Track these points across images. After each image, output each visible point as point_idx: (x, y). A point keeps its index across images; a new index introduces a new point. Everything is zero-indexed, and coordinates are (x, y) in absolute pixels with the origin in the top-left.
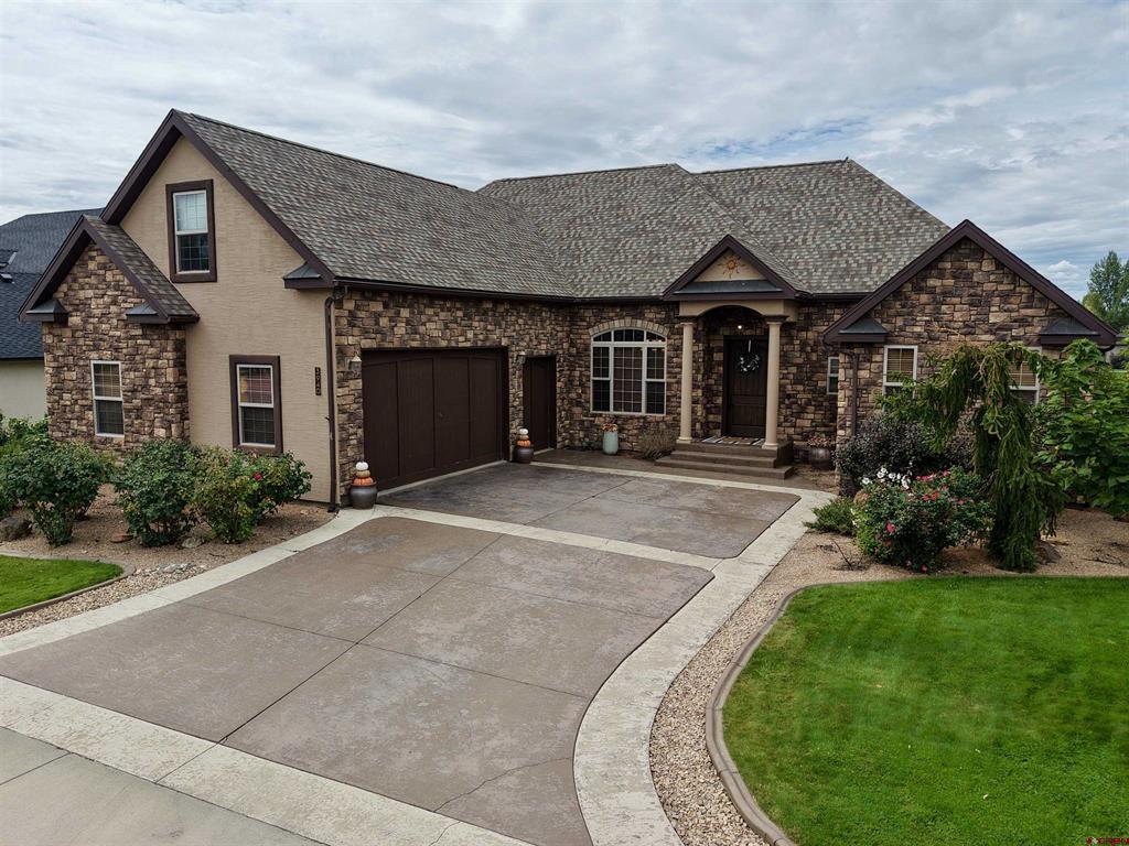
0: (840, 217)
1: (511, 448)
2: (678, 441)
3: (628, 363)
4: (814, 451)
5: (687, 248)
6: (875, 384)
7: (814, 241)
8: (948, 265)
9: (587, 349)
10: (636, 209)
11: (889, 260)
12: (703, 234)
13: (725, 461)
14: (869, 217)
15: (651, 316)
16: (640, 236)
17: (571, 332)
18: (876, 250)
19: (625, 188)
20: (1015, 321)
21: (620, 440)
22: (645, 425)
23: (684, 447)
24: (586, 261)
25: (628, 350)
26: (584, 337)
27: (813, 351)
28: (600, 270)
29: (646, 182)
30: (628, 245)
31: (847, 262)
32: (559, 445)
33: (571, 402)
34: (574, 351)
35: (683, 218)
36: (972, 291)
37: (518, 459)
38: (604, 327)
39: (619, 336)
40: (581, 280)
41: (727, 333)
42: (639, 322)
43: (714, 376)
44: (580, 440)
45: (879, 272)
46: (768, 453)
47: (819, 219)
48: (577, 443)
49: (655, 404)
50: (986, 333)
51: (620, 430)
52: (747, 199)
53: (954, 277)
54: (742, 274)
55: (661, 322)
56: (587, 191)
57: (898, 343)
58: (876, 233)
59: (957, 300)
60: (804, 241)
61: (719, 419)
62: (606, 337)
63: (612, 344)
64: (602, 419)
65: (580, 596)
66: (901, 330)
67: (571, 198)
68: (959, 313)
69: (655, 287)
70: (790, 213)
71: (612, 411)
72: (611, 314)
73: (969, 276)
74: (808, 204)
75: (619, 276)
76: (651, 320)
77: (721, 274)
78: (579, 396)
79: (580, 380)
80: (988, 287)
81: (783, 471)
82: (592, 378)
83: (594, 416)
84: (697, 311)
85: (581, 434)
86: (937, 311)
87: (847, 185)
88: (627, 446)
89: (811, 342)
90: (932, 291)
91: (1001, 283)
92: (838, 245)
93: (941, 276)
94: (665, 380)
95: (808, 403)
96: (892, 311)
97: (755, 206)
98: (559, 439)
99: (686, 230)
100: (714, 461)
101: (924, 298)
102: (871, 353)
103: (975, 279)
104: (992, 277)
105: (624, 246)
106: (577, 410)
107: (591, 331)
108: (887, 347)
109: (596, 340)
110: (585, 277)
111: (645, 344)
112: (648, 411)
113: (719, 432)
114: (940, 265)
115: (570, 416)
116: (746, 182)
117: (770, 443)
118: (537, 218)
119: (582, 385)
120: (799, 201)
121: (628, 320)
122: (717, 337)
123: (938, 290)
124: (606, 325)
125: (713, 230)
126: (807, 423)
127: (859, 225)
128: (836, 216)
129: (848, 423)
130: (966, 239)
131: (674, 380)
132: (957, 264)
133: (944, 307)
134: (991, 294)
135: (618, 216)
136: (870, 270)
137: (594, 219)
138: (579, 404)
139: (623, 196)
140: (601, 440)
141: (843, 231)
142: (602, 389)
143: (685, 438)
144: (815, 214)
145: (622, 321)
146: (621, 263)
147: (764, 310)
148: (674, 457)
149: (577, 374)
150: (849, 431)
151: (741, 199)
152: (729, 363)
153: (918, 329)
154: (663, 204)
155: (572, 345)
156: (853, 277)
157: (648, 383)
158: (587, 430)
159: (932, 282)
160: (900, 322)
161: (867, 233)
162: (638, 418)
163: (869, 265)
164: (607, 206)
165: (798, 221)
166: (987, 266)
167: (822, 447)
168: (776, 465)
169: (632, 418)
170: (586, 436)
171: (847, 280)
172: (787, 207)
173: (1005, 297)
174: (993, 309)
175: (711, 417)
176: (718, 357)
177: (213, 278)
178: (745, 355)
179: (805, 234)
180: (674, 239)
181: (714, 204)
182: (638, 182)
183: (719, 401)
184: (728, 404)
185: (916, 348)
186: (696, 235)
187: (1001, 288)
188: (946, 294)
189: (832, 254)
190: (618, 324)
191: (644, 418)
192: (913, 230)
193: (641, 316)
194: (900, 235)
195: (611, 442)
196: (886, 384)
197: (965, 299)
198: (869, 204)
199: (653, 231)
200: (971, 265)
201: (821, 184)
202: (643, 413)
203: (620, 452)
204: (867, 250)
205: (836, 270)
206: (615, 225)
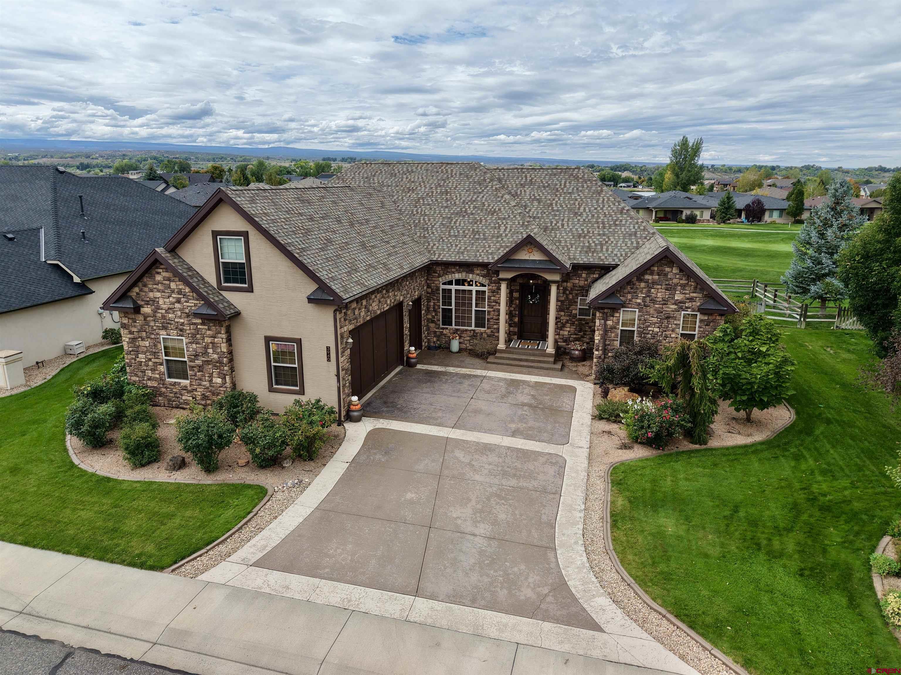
0: (582, 210)
1: (405, 358)
2: (498, 348)
3: (464, 298)
4: (573, 352)
5: (495, 228)
6: (615, 328)
7: (568, 226)
8: (656, 269)
9: (438, 289)
10: (458, 195)
11: (612, 242)
12: (504, 219)
13: (527, 360)
14: (598, 212)
15: (478, 272)
16: (464, 216)
17: (427, 279)
18: (604, 235)
19: (448, 178)
20: (688, 299)
21: (460, 343)
22: (474, 335)
23: (501, 351)
24: (433, 233)
25: (464, 291)
26: (437, 282)
27: (570, 293)
28: (443, 241)
29: (461, 174)
30: (458, 223)
31: (589, 242)
32: (423, 348)
33: (428, 320)
34: (429, 290)
35: (489, 205)
36: (667, 283)
38: (449, 277)
39: (458, 282)
40: (432, 247)
41: (521, 282)
42: (471, 275)
43: (513, 306)
44: (434, 342)
45: (607, 250)
46: (549, 355)
47: (570, 210)
48: (432, 344)
49: (480, 323)
50: (673, 304)
51: (460, 337)
52: (525, 191)
53: (659, 275)
54: (536, 256)
55: (484, 276)
56: (422, 178)
57: (628, 308)
58: (603, 223)
59: (659, 287)
60: (563, 225)
61: (516, 330)
62: (450, 283)
63: (454, 287)
64: (447, 331)
65: (513, 482)
66: (630, 300)
67: (413, 182)
68: (659, 293)
69: (480, 255)
70: (551, 204)
71: (454, 326)
72: (453, 270)
73: (666, 275)
74: (562, 198)
75: (456, 246)
76: (478, 275)
77: (524, 255)
78: (433, 317)
79: (434, 308)
80: (675, 281)
81: (558, 366)
82: (441, 307)
83: (443, 329)
84: (510, 275)
85: (435, 339)
86: (649, 291)
87: (583, 187)
88: (464, 346)
89: (569, 289)
90: (647, 282)
91: (682, 279)
92: (582, 230)
93: (652, 274)
94: (486, 309)
95: (567, 322)
96: (626, 291)
97: (531, 197)
98: (423, 344)
99: (492, 214)
100: (521, 360)
101: (643, 285)
102: (614, 312)
103: (669, 277)
104: (677, 276)
105: (455, 223)
106: (432, 325)
107: (440, 279)
108: (622, 309)
109: (443, 284)
110: (434, 245)
111: (474, 288)
112: (476, 327)
113: (516, 337)
114: (652, 268)
115: (428, 329)
116: (522, 179)
117: (550, 350)
118: (393, 196)
119: (435, 311)
120: (556, 196)
121: (464, 274)
122: (516, 284)
123: (650, 281)
124: (450, 276)
125: (509, 216)
126: (566, 333)
127: (593, 216)
128: (579, 209)
129: (600, 348)
130: (666, 257)
131: (492, 310)
132: (661, 268)
133: (653, 290)
134: (676, 285)
135: (447, 200)
136: (602, 248)
137: (432, 200)
138: (433, 322)
139: (448, 185)
140: (449, 343)
141: (584, 220)
142: (447, 314)
143: (501, 346)
144: (567, 206)
145: (460, 274)
146: (455, 236)
147: (549, 277)
148: (496, 358)
149: (432, 304)
150: (601, 352)
151: (521, 191)
152: (523, 298)
153: (639, 301)
154: (475, 193)
155: (429, 286)
156: (593, 252)
157: (476, 310)
158: (438, 337)
159: (647, 277)
160: (629, 296)
161: (598, 223)
162: (470, 331)
163: (602, 245)
164: (439, 191)
165: (558, 211)
166: (675, 270)
167: (577, 350)
168: (555, 362)
169: (466, 330)
170: (438, 340)
171: (590, 254)
172: (550, 200)
173: (683, 286)
174: (677, 292)
175: (512, 328)
176: (516, 295)
177: (250, 290)
178: (531, 294)
179: (563, 220)
180: (486, 221)
181: (507, 197)
182: (455, 174)
183: (516, 320)
184: (521, 321)
185: (637, 310)
186: (499, 219)
187: (681, 282)
188: (654, 283)
189: (580, 236)
190: (457, 276)
191: (474, 331)
192: (623, 223)
193: (472, 272)
195: (455, 346)
196: (621, 328)
197: (664, 287)
198: (597, 202)
199: (472, 214)
200: (667, 269)
201: (568, 184)
202: (473, 328)
203: (460, 350)
204: (599, 235)
205: (583, 247)
206: (446, 207)
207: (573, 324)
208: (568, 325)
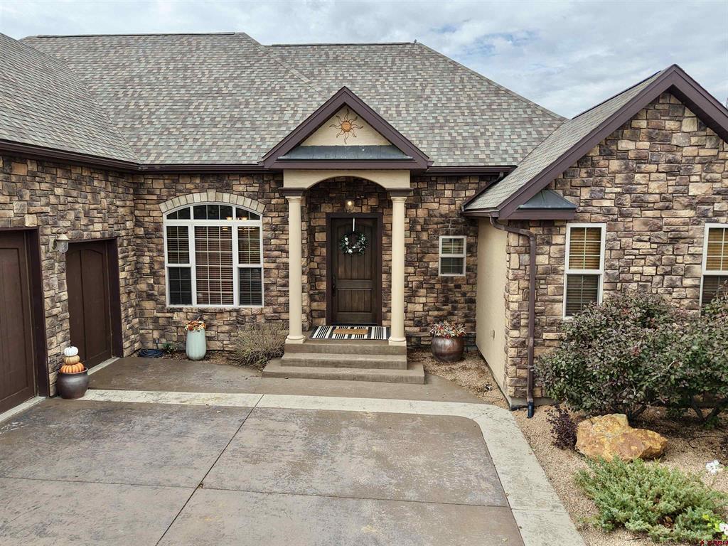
0: (428, 91)
2: (287, 341)
3: (213, 245)
5: (274, 113)
6: (556, 272)
7: (409, 114)
8: (643, 124)
9: (158, 228)
10: (207, 72)
11: (493, 133)
12: (291, 100)
13: (349, 365)
14: (456, 94)
15: (241, 188)
16: (215, 98)
17: (135, 207)
18: (475, 124)
19: (191, 51)
20: (718, 193)
21: (209, 339)
22: (239, 321)
23: (296, 348)
24: (151, 123)
25: (213, 229)
26: (155, 214)
27: (423, 230)
28: (170, 133)
29: (213, 47)
30: (202, 107)
31: (450, 135)
32: (126, 353)
33: (140, 295)
34: (141, 231)
35: (263, 83)
36: (670, 156)
37: (64, 393)
38: (181, 202)
39: (201, 212)
40: (146, 144)
41: (329, 210)
42: (226, 196)
43: (317, 259)
44: (154, 341)
45: (487, 145)
46: (395, 351)
47: (408, 93)
48: (150, 345)
49: (251, 292)
50: (685, 207)
51: (208, 328)
52: (326, 71)
53: (651, 139)
54: (360, 138)
55: (253, 197)
56: (144, 52)
57: (584, 221)
58: (469, 108)
59: (653, 167)
60: (399, 113)
61: (323, 306)
62: (184, 214)
63: (192, 223)
64: (181, 315)
66: (588, 203)
67: (127, 57)
68: (654, 184)
69: (244, 154)
70: (374, 86)
71: (195, 305)
72: (188, 186)
73: (666, 139)
74: (391, 79)
75: (196, 140)
76: (241, 194)
77: (334, 137)
78: (151, 287)
79: (151, 268)
80: (689, 151)
82: (167, 264)
83: (172, 311)
85: (156, 334)
86: (630, 180)
87: (424, 64)
88: (216, 345)
90: (623, 156)
91: (703, 147)
92: (435, 118)
93: (634, 138)
94: (261, 265)
95: (420, 286)
96: (577, 181)
97: (337, 78)
98: (126, 344)
99: (269, 94)
100: (336, 364)
101: (615, 164)
102: (550, 233)
103: (674, 142)
104: (694, 140)
105: (197, 107)
106: (148, 305)
107: (162, 206)
108: (569, 226)
109: (169, 217)
110: (151, 140)
111: (234, 223)
112: (242, 302)
113: (323, 321)
114: (635, 124)
115: (140, 312)
116: (321, 56)
117: (397, 339)
118: (84, 75)
119: (154, 274)
120: (381, 76)
121: (212, 193)
122: (319, 215)
123: (631, 155)
124: (183, 199)
125: (300, 96)
126: (419, 308)
127: (449, 100)
128: (423, 90)
129: (523, 322)
130: (673, 91)
131: (273, 265)
132: (654, 123)
133: (638, 177)
134: (691, 161)
135: (185, 78)
136: (477, 143)
137: (157, 79)
138: (150, 297)
139: (189, 60)
140: (183, 340)
141: (435, 105)
142: (180, 279)
143: (295, 336)
144: (401, 88)
145: (204, 195)
146: (196, 126)
148: (284, 363)
149: (147, 260)
151: (320, 71)
152: (333, 244)
153: (607, 203)
154: (237, 68)
155: (138, 223)
156: (462, 150)
157: (241, 270)
158: (163, 329)
159: (624, 145)
160: (585, 194)
161: (460, 108)
162: (230, 312)
163: (475, 139)
164: (171, 67)
165: (387, 94)
166: (689, 125)
167: (448, 337)
169: (221, 312)
170: (162, 336)
171: (457, 153)
172: (370, 80)
173: (707, 163)
174: (694, 178)
175: (315, 305)
176: (321, 237)
178: (350, 234)
179: (398, 106)
180: (257, 103)
181: (296, 72)
182: (205, 47)
183: (323, 286)
184: (333, 289)
185: (604, 227)
186: (282, 100)
187: (703, 152)
188: (640, 160)
189: (432, 127)
190: (199, 199)
191: (237, 311)
192: (505, 106)
193: (228, 189)
194: (493, 110)
195: (196, 344)
196: (568, 271)
197: (663, 167)
198: (452, 81)
199: (231, 95)
200: (670, 125)
201: (397, 62)
202: (236, 304)
203: (209, 354)
204: (467, 124)
205: (441, 143)
206: (182, 87)
207: (431, 289)
208: (423, 292)
